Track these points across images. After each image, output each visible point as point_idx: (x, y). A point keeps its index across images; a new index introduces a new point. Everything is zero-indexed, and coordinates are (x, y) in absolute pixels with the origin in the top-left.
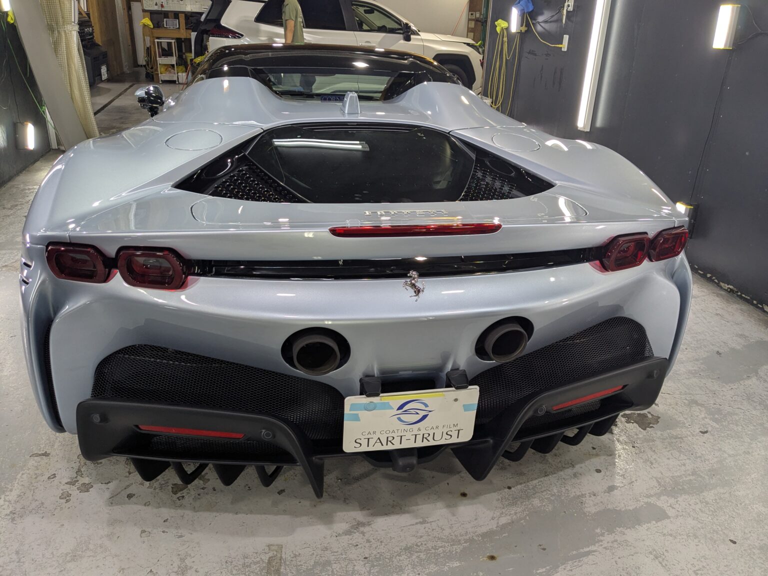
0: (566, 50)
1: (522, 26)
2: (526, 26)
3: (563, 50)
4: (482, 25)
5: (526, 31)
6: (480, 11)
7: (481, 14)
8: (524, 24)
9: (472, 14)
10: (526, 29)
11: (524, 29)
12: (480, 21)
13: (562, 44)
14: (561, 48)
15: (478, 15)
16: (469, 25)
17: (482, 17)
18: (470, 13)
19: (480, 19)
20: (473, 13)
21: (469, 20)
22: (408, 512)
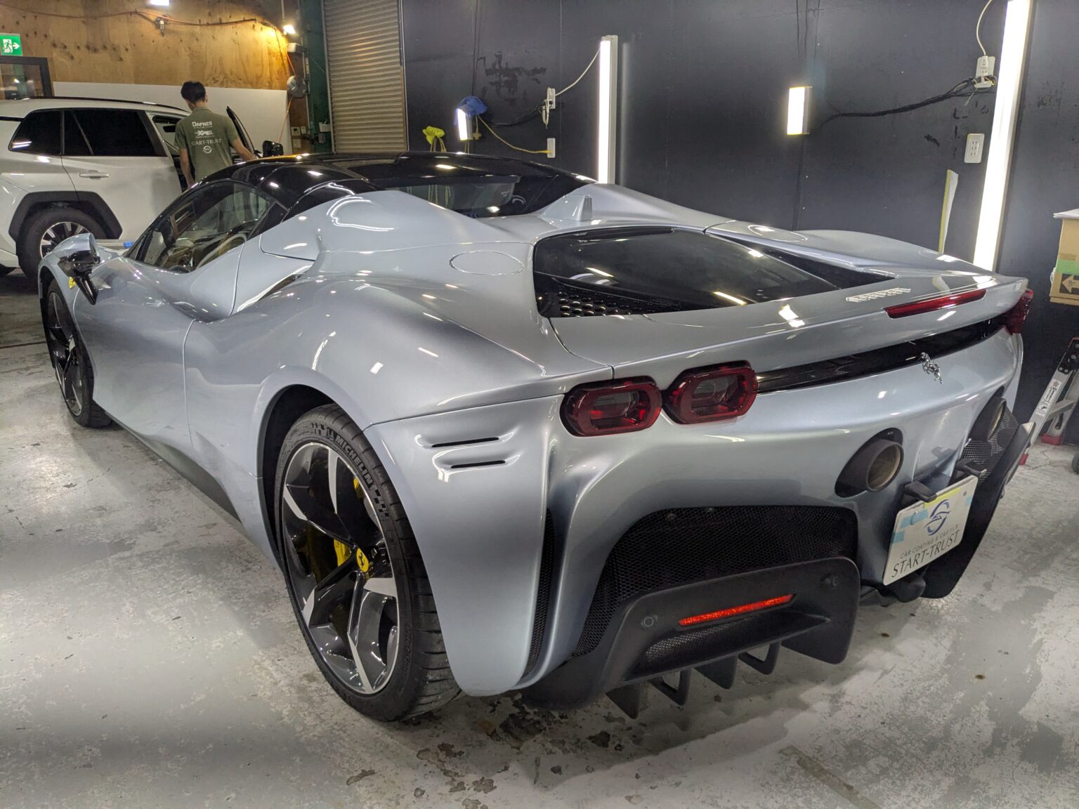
0: (554, 156)
1: (474, 131)
2: (480, 132)
3: (549, 156)
4: (313, 143)
5: (480, 138)
6: (306, 125)
7: (307, 130)
8: (477, 129)
9: (295, 130)
10: (480, 135)
11: (477, 136)
12: (308, 139)
13: (546, 149)
14: (546, 154)
15: (304, 131)
16: (295, 145)
17: (309, 132)
18: (293, 128)
19: (307, 137)
20: (295, 128)
21: (293, 138)
22: (861, 669)
